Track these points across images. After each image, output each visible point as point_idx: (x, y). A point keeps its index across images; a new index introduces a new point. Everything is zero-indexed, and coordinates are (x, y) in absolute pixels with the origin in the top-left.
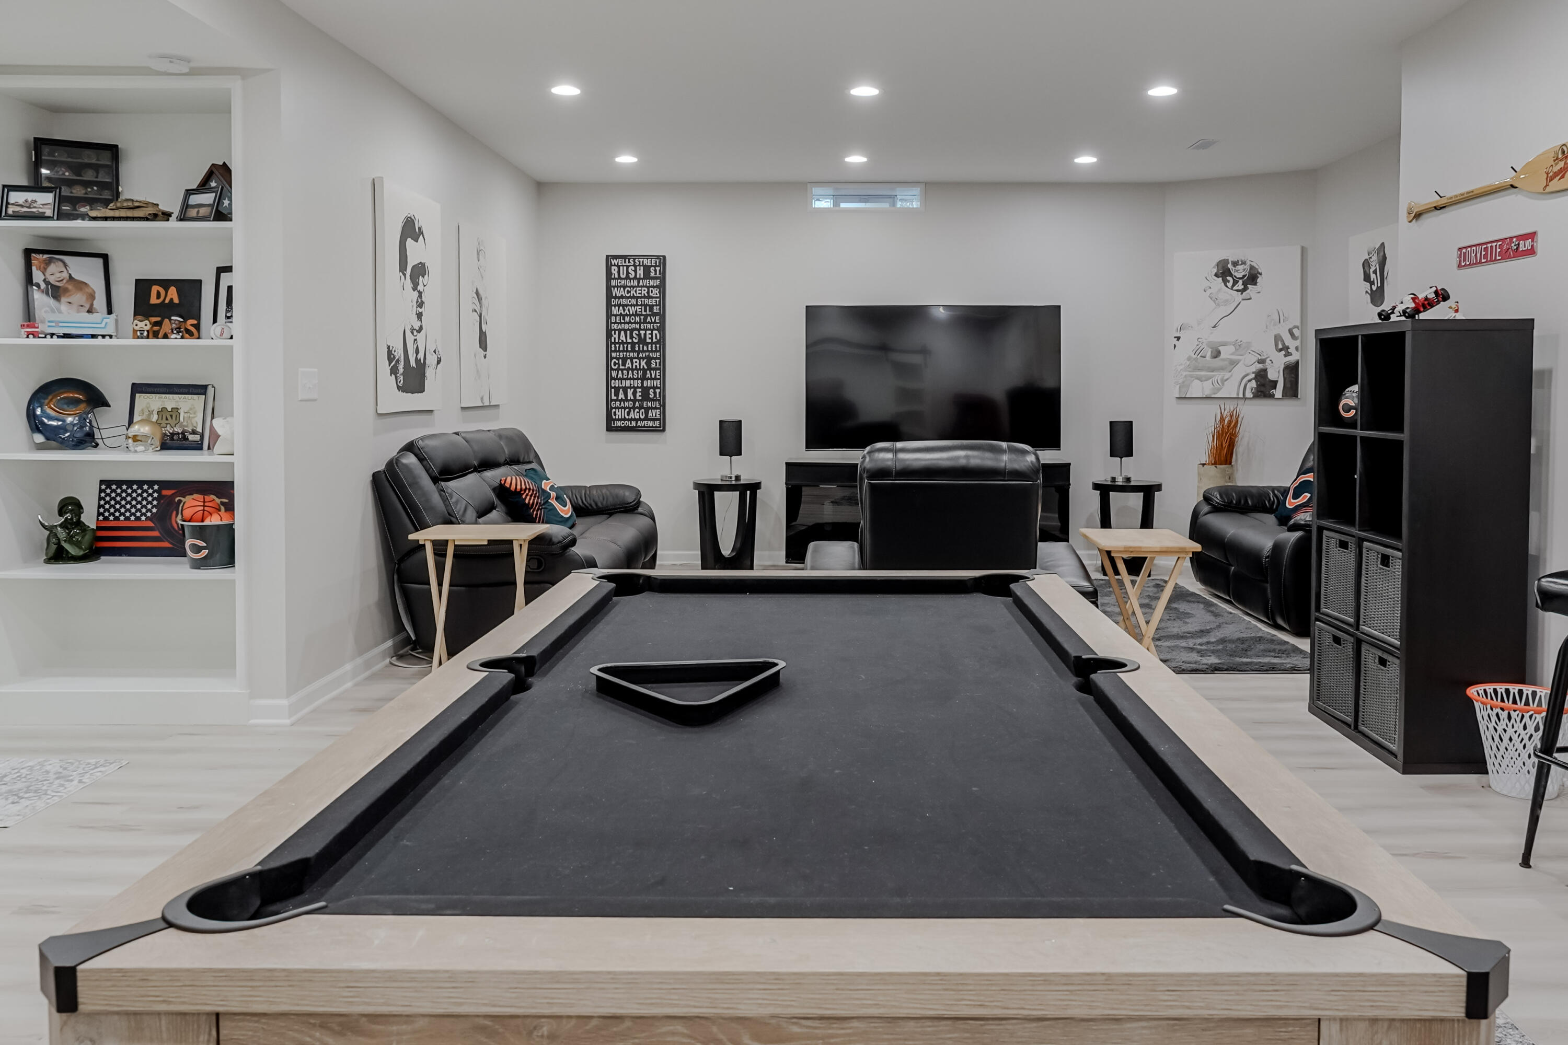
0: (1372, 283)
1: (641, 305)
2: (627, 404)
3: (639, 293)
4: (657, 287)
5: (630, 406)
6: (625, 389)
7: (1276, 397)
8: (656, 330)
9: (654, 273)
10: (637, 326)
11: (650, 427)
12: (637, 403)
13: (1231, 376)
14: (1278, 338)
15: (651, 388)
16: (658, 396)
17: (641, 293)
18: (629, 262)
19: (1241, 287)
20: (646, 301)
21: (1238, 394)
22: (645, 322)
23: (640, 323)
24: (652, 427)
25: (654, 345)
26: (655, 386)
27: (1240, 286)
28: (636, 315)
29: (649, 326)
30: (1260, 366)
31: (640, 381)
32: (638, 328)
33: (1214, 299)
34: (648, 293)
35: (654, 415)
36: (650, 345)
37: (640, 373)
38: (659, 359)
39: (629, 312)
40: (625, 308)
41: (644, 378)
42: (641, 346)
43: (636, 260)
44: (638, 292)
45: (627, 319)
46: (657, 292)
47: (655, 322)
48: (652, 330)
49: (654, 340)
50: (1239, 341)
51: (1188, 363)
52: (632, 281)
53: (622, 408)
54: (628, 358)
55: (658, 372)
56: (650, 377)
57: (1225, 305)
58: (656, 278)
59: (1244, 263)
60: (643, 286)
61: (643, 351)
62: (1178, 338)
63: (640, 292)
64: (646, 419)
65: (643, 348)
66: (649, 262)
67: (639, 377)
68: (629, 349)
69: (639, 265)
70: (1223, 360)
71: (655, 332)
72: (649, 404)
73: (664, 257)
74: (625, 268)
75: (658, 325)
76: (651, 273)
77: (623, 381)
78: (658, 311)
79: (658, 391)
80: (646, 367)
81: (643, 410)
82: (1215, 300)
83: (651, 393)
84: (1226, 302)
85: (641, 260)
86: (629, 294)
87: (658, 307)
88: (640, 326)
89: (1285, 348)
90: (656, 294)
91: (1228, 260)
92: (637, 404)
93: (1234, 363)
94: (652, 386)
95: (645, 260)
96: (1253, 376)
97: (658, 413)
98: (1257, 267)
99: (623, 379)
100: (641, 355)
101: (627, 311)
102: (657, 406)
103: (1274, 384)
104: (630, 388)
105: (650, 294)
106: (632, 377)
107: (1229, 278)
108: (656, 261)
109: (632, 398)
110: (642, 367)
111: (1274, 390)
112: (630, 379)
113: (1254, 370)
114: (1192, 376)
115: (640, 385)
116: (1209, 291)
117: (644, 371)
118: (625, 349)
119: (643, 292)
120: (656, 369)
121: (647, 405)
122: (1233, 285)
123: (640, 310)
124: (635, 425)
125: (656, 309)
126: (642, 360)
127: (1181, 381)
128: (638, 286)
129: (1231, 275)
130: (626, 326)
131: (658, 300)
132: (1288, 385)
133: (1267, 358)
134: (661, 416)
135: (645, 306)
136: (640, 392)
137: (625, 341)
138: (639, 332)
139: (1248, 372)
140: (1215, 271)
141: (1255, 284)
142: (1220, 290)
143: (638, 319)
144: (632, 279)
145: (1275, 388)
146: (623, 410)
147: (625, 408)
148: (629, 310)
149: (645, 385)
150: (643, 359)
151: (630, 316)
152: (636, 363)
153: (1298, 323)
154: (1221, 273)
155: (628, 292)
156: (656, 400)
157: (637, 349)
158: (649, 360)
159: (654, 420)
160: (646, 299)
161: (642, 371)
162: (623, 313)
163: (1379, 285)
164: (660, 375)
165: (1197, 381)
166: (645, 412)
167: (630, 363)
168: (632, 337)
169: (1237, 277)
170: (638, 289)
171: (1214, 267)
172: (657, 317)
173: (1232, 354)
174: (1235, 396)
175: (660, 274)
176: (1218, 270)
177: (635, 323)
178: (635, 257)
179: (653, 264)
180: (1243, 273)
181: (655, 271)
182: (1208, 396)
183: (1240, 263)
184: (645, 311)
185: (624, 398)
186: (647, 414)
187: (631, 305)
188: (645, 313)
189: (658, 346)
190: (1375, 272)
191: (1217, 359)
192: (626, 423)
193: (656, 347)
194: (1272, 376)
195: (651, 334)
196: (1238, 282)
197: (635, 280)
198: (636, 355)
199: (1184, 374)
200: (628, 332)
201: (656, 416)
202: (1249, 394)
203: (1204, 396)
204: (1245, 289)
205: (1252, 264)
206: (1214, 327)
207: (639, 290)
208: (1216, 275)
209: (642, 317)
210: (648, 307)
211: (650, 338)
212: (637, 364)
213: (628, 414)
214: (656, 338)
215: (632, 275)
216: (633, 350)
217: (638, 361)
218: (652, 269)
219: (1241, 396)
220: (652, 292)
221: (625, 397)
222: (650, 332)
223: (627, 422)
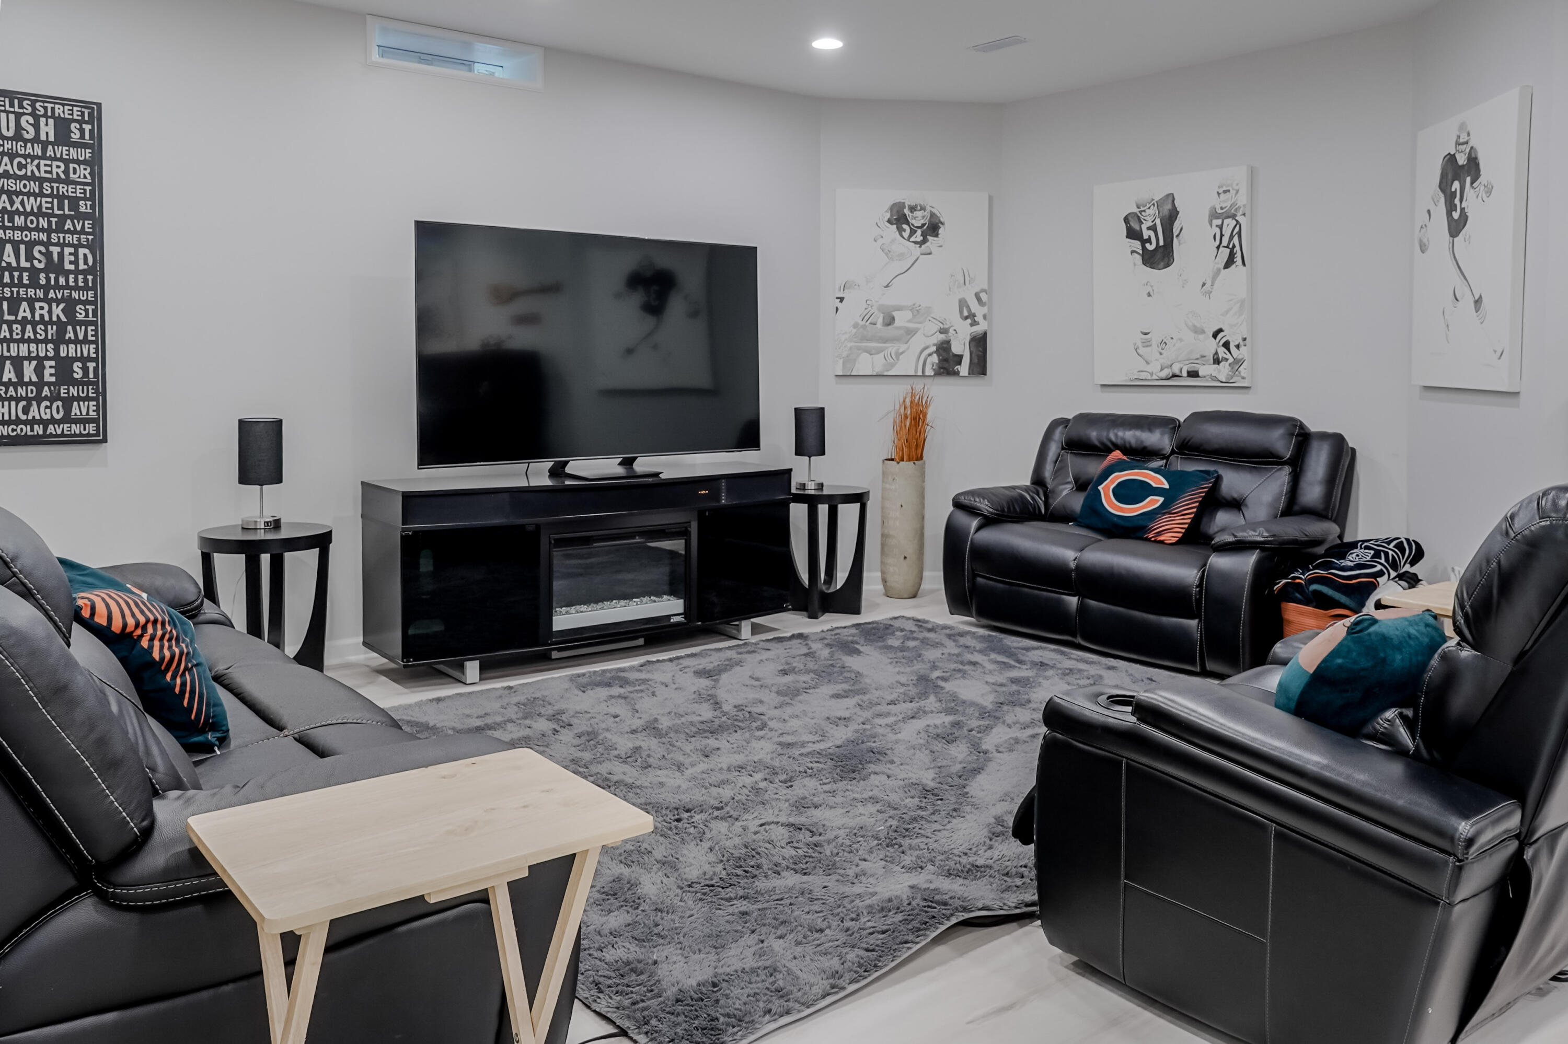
0: (1144, 242)
1: (51, 195)
2: (21, 391)
3: (46, 172)
4: (85, 162)
5: (30, 395)
6: (18, 363)
7: (961, 374)
8: (84, 246)
9: (78, 135)
10: (43, 237)
11: (75, 435)
12: (46, 388)
13: (908, 348)
14: (963, 303)
15: (76, 359)
16: (91, 375)
17: (51, 172)
18: (21, 107)
19: (920, 238)
20: (63, 189)
21: (916, 371)
22: (60, 229)
23: (49, 231)
24: (81, 435)
25: (80, 277)
26: (85, 355)
27: (918, 237)
28: (40, 214)
29: (69, 238)
30: (942, 337)
31: (50, 346)
32: (45, 240)
33: (886, 251)
34: (66, 172)
35: (84, 412)
36: (71, 277)
37: (52, 330)
38: (94, 303)
39: (24, 206)
40: (14, 197)
41: (60, 339)
42: (52, 276)
43: (38, 105)
44: (43, 168)
45: (19, 221)
46: (87, 173)
47: (83, 232)
48: (76, 247)
49: (82, 266)
50: (916, 305)
51: (854, 331)
52: (29, 145)
53: (11, 399)
54: (24, 300)
55: (90, 328)
56: (73, 338)
57: (900, 260)
58: (85, 146)
59: (923, 209)
60: (55, 159)
61: (57, 287)
62: (842, 299)
63: (49, 169)
64: (67, 419)
65: (56, 280)
66: (67, 112)
67: (50, 337)
68: (26, 281)
69: (45, 115)
70: (898, 328)
71: (82, 251)
72: (73, 391)
73: (99, 105)
74: (12, 117)
75: (90, 237)
76: (72, 135)
77: (12, 345)
78: (89, 210)
79: (91, 365)
80: (64, 319)
81: (60, 403)
82: (888, 253)
83: (75, 368)
84: (901, 256)
85: (49, 106)
86: (24, 171)
87: (89, 203)
88: (49, 237)
89: (972, 316)
90: (85, 177)
91: (904, 203)
92: (46, 391)
93: (911, 333)
94: (79, 355)
95: (57, 106)
96: (934, 348)
97: (92, 408)
98: (939, 215)
99: (12, 340)
100: (51, 294)
101: (17, 205)
102: (90, 395)
103: (959, 359)
104: (29, 358)
105: (72, 175)
106: (32, 337)
107: (905, 226)
108: (83, 113)
109: (34, 379)
110: (55, 319)
111: (959, 367)
112: (29, 341)
113: (935, 342)
114: (859, 348)
115: (51, 354)
116: (880, 241)
117: (61, 327)
118: (16, 281)
119: (55, 170)
120: (86, 323)
121: (68, 393)
122: (910, 236)
123: (49, 205)
124: (41, 433)
125: (83, 207)
126: (54, 305)
127: (844, 354)
128: (44, 157)
129: (908, 223)
130: (18, 235)
131: (88, 188)
132: (976, 360)
133: (950, 327)
134: (98, 414)
135: (61, 198)
136: (51, 367)
137: (14, 264)
138: (47, 249)
139: (927, 344)
140: (888, 215)
141: (937, 235)
142: (893, 241)
143: (43, 223)
144: (29, 141)
145: (960, 363)
146: (13, 404)
147: (18, 400)
148: (22, 203)
149: (63, 354)
150: (58, 302)
151: (26, 215)
152: (41, 309)
153: (986, 287)
154: (895, 219)
155: (21, 166)
156: (88, 383)
157: (43, 282)
158: (70, 306)
159: (84, 421)
160: (61, 186)
161: (55, 327)
162: (9, 208)
163: (1161, 243)
164: (96, 335)
165: (865, 355)
166: (63, 406)
167: (28, 310)
168: (30, 257)
169: (916, 225)
170: (43, 162)
171: (886, 211)
172: (86, 222)
173: (909, 321)
174: (913, 374)
175: (91, 138)
176: (892, 215)
177: (37, 229)
178: (34, 98)
179: (75, 117)
180: (922, 222)
181: (82, 131)
182: (880, 373)
183: (919, 208)
184: (61, 207)
185: (14, 380)
186: (68, 409)
187: (29, 194)
188: (61, 212)
189: (90, 278)
190: (1153, 228)
191: (890, 327)
192: (22, 430)
193: (86, 281)
194: (956, 349)
195: (76, 254)
196: (916, 232)
197: (36, 145)
198: (40, 293)
199: (850, 345)
200: (22, 247)
201: (88, 414)
202: (929, 372)
203: (875, 374)
204: (924, 241)
205: (934, 211)
206: (887, 286)
207: (45, 165)
208: (889, 221)
209: (54, 220)
210: (66, 201)
211: (71, 263)
212: (45, 312)
213: (26, 411)
214: (86, 262)
215: (30, 133)
216: (34, 284)
217: (46, 307)
218: (74, 126)
219: (920, 373)
220: (75, 173)
221: (17, 377)
222: (72, 250)
223: (23, 426)
